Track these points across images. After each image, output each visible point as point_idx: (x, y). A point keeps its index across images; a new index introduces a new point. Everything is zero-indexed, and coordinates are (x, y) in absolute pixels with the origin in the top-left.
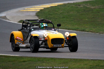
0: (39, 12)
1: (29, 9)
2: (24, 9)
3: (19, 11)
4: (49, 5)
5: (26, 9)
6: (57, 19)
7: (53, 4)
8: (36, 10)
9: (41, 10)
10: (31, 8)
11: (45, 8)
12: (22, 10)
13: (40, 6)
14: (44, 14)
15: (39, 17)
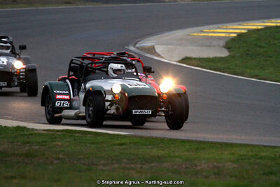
0: (233, 39)
1: (212, 32)
2: (202, 32)
3: (188, 35)
4: (263, 22)
5: (205, 31)
6: (270, 57)
7: (273, 21)
8: (227, 35)
9: (240, 35)
10: (219, 28)
11: (250, 31)
12: (196, 34)
13: (240, 25)
14: (245, 45)
15: (230, 52)
